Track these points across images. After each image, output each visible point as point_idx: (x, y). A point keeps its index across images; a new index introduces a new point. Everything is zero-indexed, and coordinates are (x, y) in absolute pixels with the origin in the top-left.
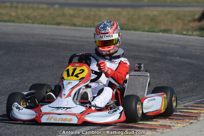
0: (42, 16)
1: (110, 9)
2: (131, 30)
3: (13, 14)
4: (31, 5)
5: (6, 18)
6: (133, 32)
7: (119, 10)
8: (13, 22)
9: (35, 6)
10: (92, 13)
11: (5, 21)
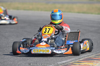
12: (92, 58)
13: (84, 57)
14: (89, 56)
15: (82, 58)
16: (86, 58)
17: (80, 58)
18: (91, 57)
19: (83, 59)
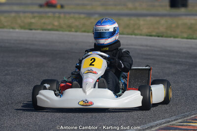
0: (84, 25)
1: (149, 18)
2: (170, 37)
3: (56, 23)
4: (72, 15)
5: (49, 27)
6: (172, 39)
7: (157, 19)
8: (57, 30)
9: (77, 16)
10: (132, 22)
11: (50, 30)
12: (175, 126)
13: (161, 124)
14: (169, 122)
15: (156, 126)
16: (163, 125)
17: (152, 127)
18: (173, 125)
19: (157, 128)
